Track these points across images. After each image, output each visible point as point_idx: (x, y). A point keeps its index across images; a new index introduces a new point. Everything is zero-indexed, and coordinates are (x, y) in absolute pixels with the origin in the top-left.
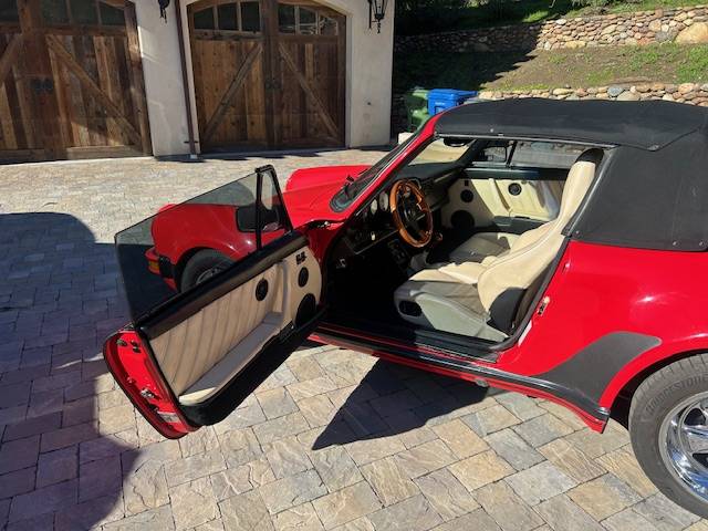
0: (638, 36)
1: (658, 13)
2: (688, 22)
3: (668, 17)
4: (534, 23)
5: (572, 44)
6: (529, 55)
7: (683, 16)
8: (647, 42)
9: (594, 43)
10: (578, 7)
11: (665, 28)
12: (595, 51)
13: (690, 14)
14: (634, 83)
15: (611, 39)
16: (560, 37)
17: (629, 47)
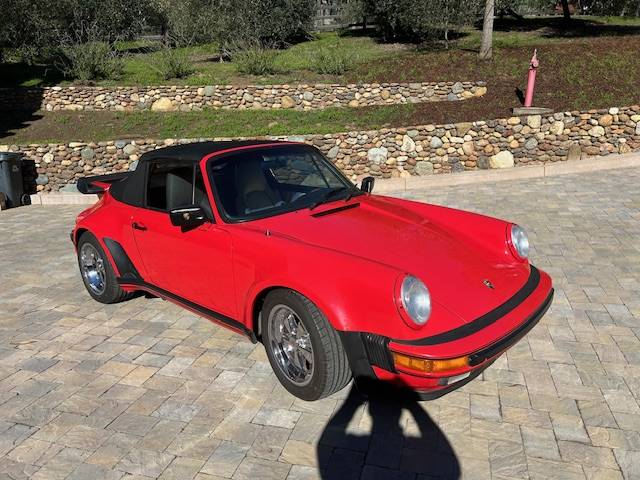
0: (124, 104)
1: (135, 89)
2: (157, 96)
3: (142, 92)
4: (32, 88)
5: (72, 107)
6: (35, 114)
7: (153, 92)
8: (131, 109)
9: (90, 108)
10: (70, 79)
11: (142, 100)
12: (92, 114)
13: (158, 91)
14: (133, 138)
15: (103, 105)
16: (59, 100)
17: (119, 112)
